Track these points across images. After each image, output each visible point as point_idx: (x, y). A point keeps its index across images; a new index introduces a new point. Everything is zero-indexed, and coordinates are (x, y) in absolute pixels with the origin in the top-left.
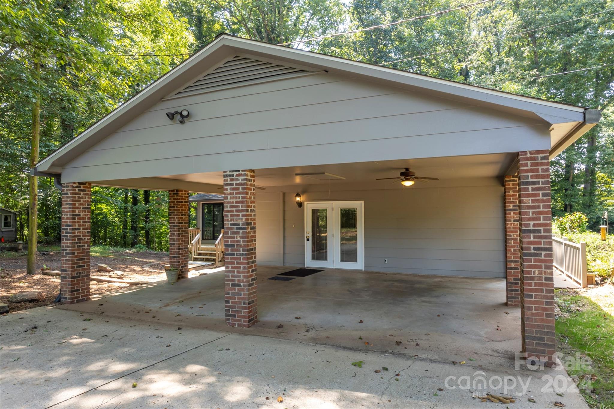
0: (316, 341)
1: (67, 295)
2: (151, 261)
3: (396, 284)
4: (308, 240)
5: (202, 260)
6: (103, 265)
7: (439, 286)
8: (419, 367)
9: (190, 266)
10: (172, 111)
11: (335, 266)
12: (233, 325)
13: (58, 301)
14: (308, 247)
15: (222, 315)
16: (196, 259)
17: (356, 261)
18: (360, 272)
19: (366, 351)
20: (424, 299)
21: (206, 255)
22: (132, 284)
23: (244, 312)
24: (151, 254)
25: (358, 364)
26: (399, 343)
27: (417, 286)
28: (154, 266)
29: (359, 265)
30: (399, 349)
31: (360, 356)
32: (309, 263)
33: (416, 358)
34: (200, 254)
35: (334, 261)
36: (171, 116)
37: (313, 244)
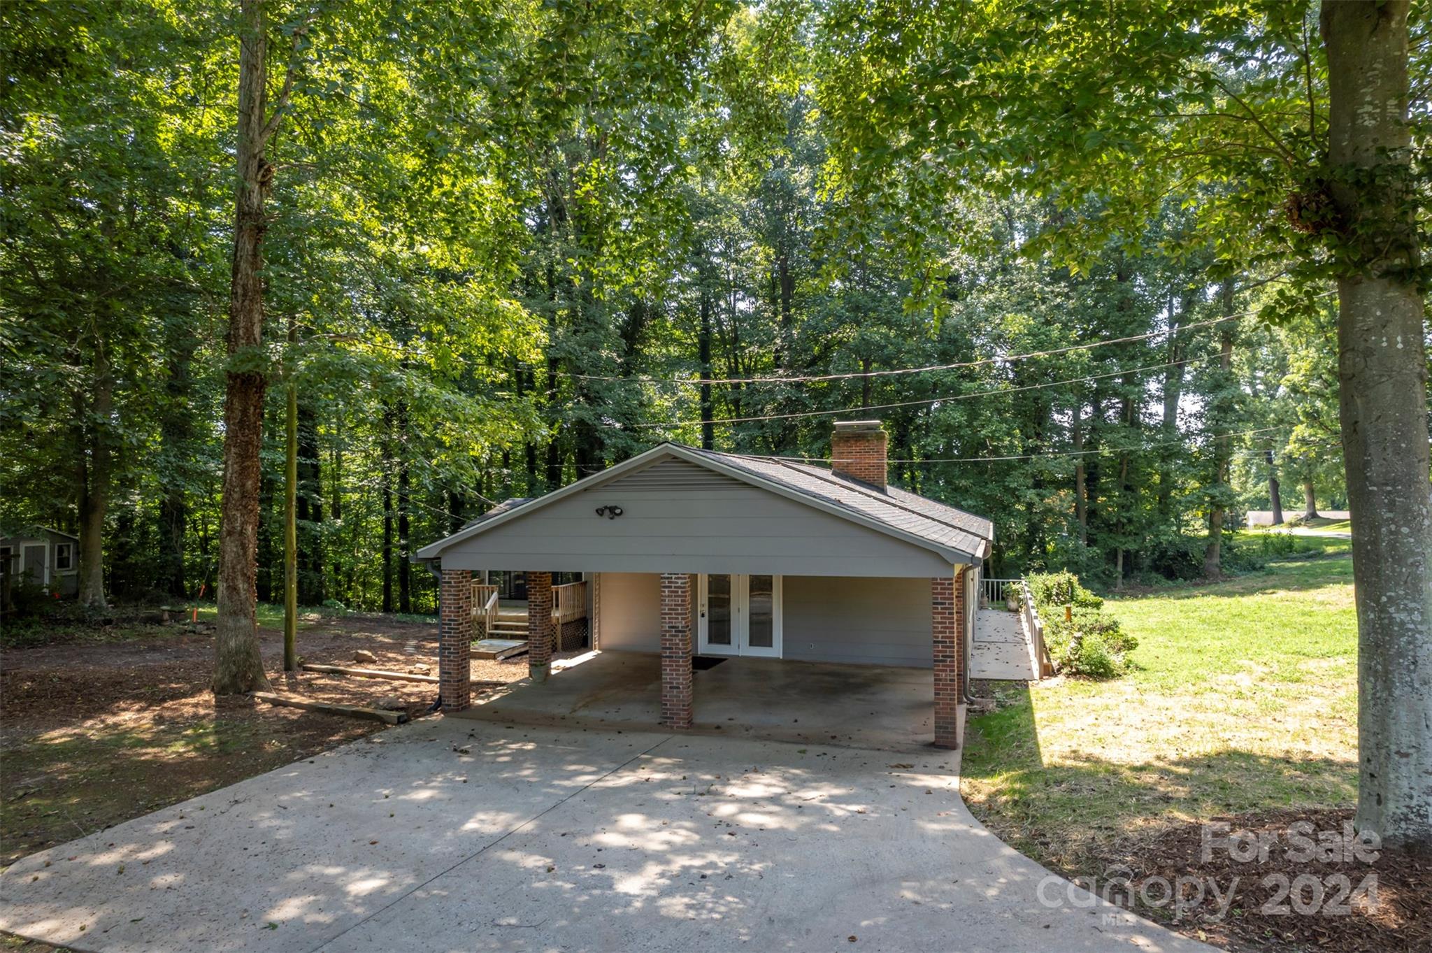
0: (758, 738)
1: (452, 701)
3: (827, 678)
4: (703, 615)
5: (503, 637)
6: (366, 652)
7: (878, 680)
8: (850, 753)
10: (601, 506)
11: (741, 653)
12: (672, 727)
13: (436, 708)
14: (703, 626)
16: (492, 636)
17: (771, 645)
18: (776, 660)
19: (806, 744)
20: (861, 697)
21: (509, 628)
23: (683, 714)
25: (804, 752)
26: (834, 737)
27: (852, 680)
29: (776, 651)
30: (834, 741)
31: (803, 747)
32: (705, 648)
33: (849, 747)
34: (497, 627)
35: (740, 646)
36: (600, 512)
37: (710, 621)
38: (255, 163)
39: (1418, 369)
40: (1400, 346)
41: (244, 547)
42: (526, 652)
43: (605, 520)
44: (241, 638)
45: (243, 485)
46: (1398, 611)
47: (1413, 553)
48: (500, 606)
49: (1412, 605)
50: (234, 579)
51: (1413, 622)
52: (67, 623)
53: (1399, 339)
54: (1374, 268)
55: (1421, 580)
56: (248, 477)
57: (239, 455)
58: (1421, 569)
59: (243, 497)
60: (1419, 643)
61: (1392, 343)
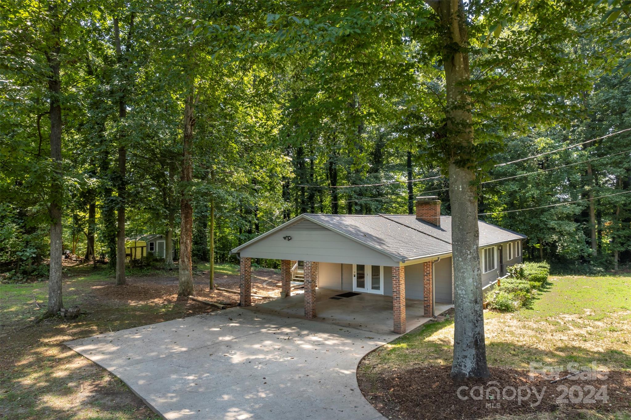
0: (333, 323)
1: (243, 303)
2: (266, 279)
4: (355, 276)
5: (298, 281)
8: (358, 331)
9: (291, 285)
10: (285, 236)
11: (369, 292)
13: (239, 305)
14: (355, 280)
15: (303, 314)
16: (294, 280)
17: (379, 290)
18: (380, 296)
21: (301, 277)
22: (265, 298)
23: (311, 313)
24: (264, 272)
25: (341, 330)
26: (360, 326)
28: (269, 284)
29: (381, 292)
31: (344, 328)
32: (355, 289)
34: (297, 277)
35: (368, 289)
36: (285, 238)
37: (358, 278)
38: (189, 119)
39: (468, 198)
40: (461, 189)
41: (186, 247)
42: (303, 287)
43: (286, 241)
44: (186, 278)
45: (186, 227)
46: (459, 290)
47: (462, 268)
48: (298, 268)
49: (462, 288)
50: (183, 258)
51: (463, 294)
52: (159, 269)
53: (460, 187)
54: (452, 160)
55: (465, 278)
56: (188, 224)
57: (185, 217)
58: (466, 274)
59: (186, 231)
60: (464, 302)
61: (458, 188)
